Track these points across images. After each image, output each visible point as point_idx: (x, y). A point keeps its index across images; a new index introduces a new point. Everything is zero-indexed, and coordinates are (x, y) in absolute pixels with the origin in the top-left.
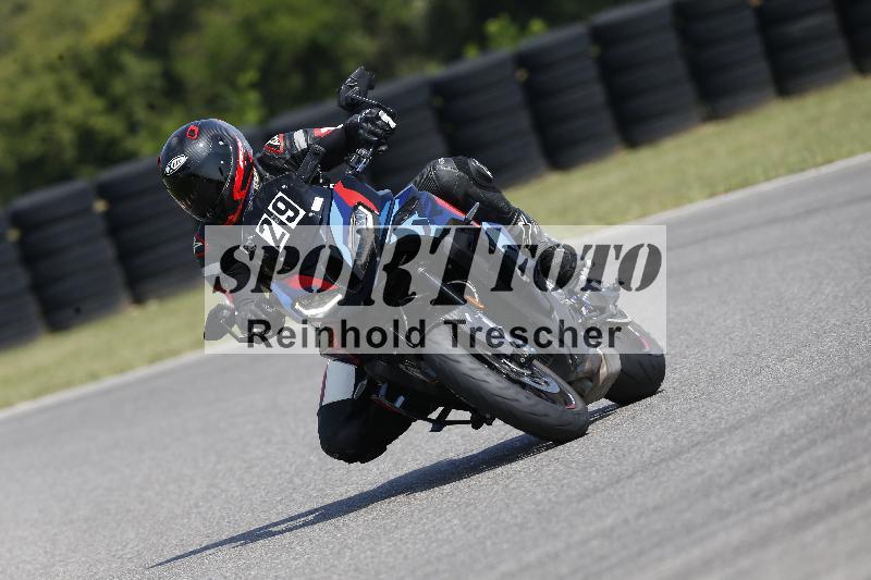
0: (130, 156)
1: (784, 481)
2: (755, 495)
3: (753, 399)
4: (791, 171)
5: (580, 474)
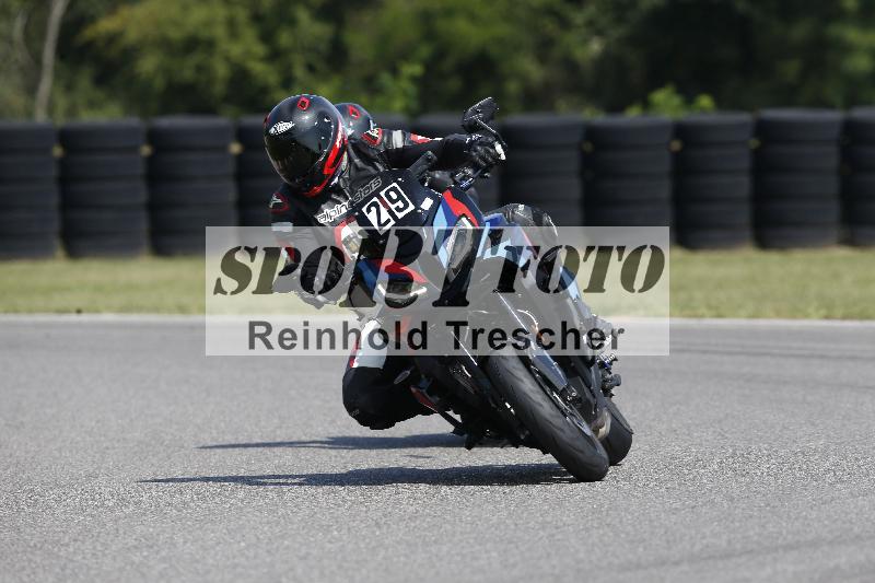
3: (816, 525)
5: (627, 546)
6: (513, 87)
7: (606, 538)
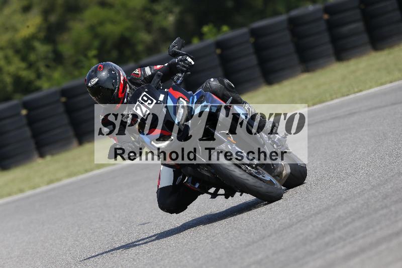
0: (38, 89)
1: (341, 238)
2: (327, 244)
3: (326, 200)
4: (343, 96)
5: (246, 235)
6: (140, 48)
7: (236, 235)
